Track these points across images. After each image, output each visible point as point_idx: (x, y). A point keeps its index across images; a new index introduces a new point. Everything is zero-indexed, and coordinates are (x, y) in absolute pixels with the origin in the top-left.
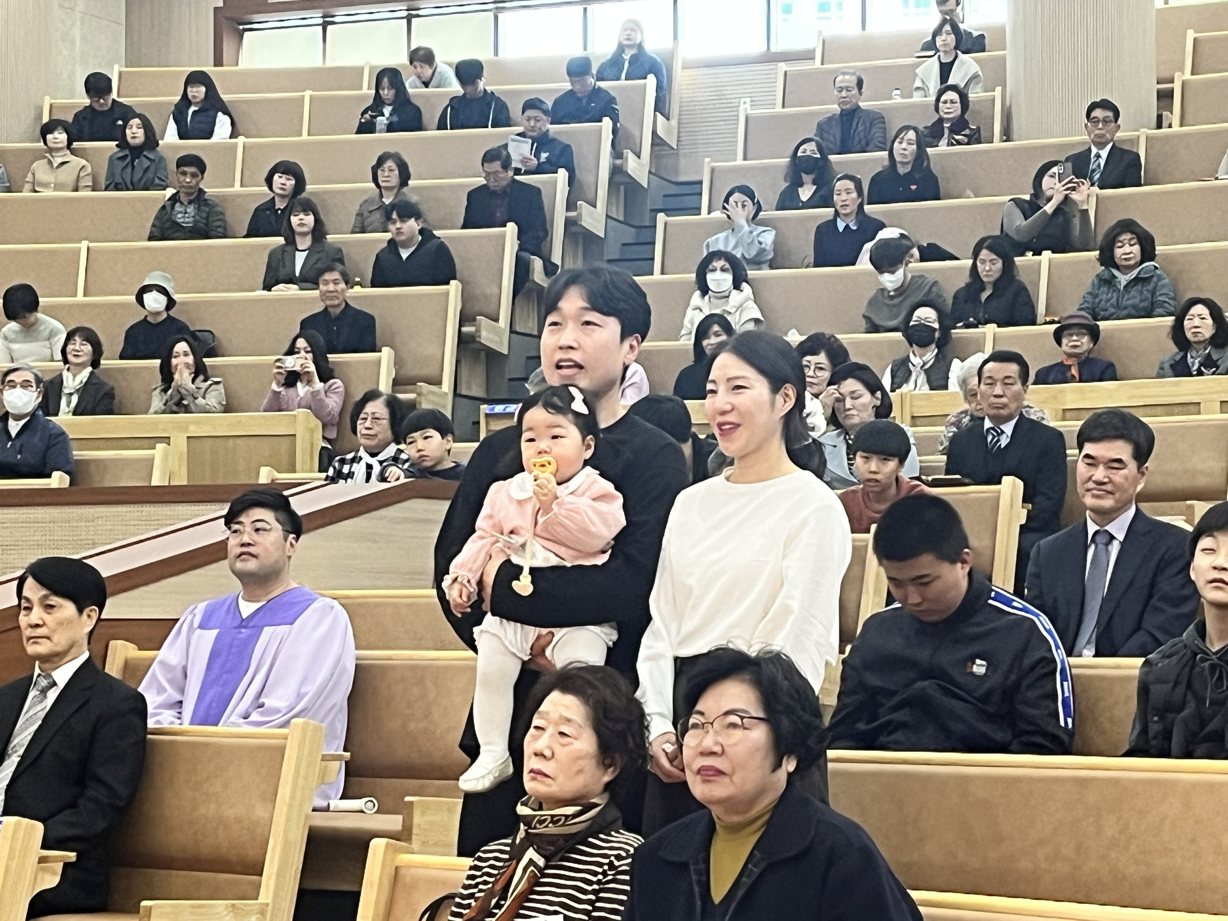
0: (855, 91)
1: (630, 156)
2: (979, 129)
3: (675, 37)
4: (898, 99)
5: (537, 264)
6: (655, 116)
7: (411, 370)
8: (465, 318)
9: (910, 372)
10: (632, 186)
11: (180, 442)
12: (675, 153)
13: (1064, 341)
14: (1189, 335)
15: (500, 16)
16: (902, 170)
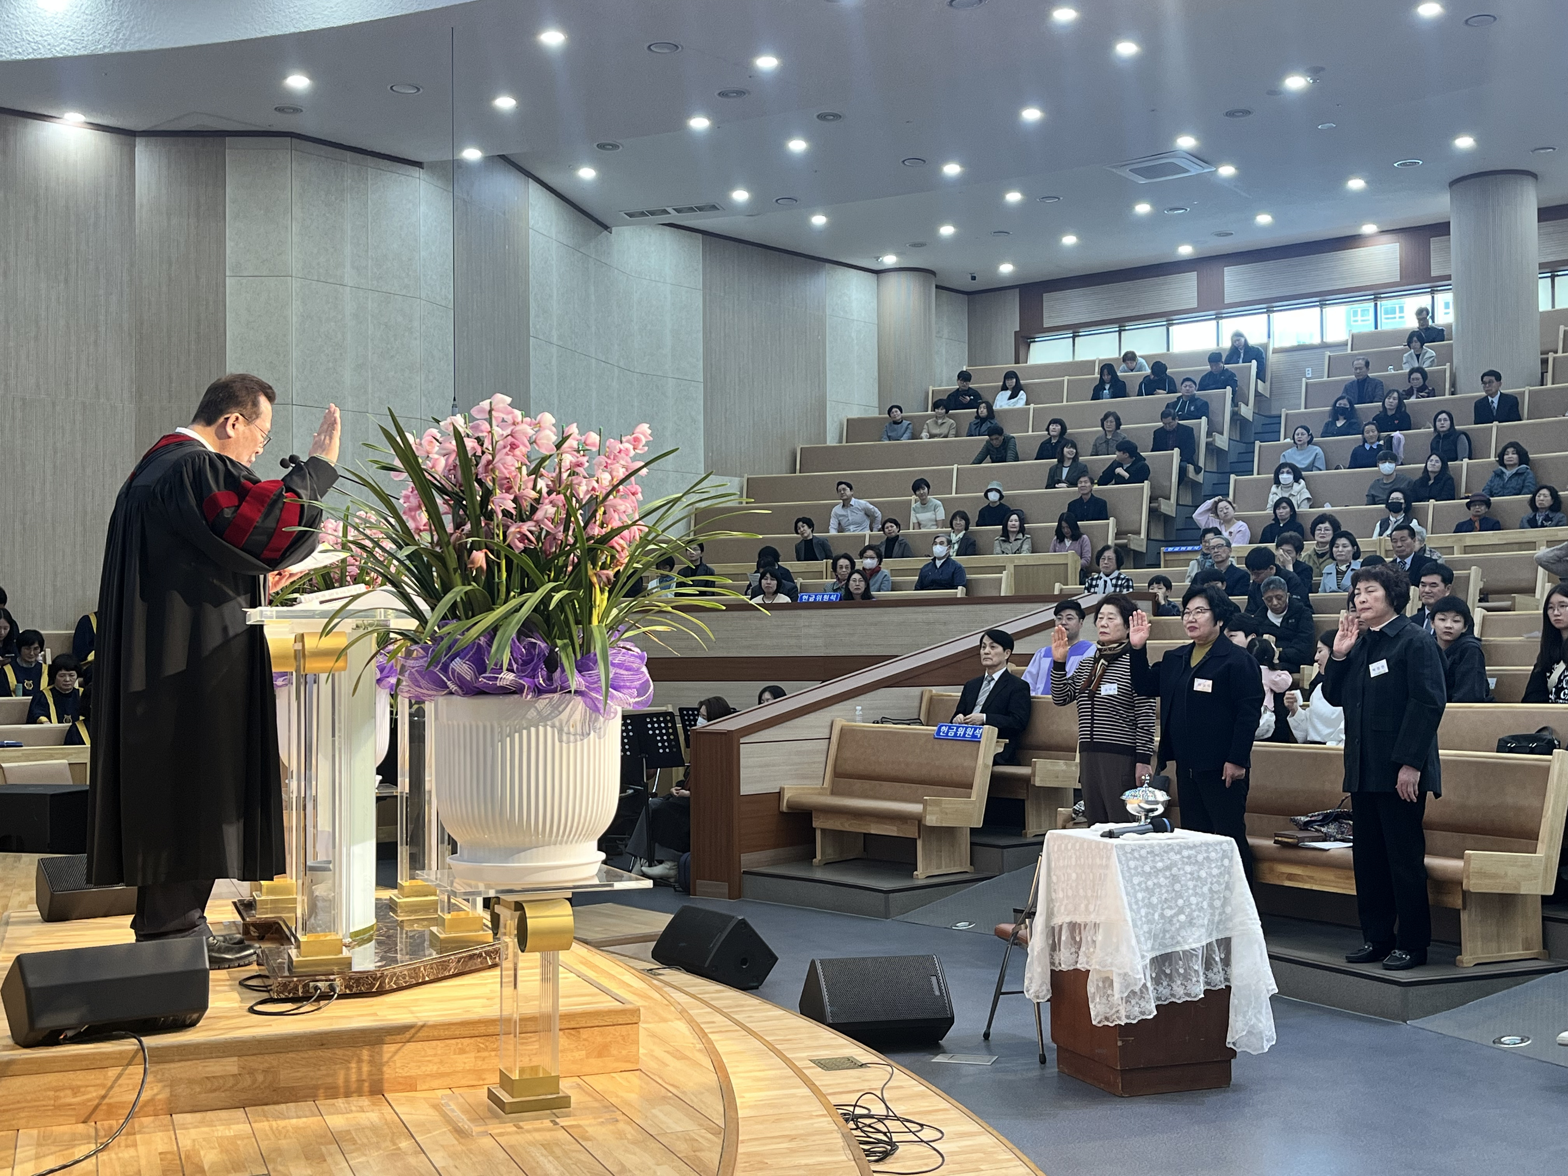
0: (1364, 369)
1: (1243, 406)
2: (1433, 389)
3: (1269, 337)
4: (1391, 371)
5: (1191, 468)
6: (1256, 382)
7: (1124, 528)
8: (1152, 499)
9: (1389, 525)
10: (1244, 421)
11: (1010, 568)
12: (1269, 400)
13: (1472, 508)
14: (1537, 504)
15: (1171, 328)
16: (1390, 413)
